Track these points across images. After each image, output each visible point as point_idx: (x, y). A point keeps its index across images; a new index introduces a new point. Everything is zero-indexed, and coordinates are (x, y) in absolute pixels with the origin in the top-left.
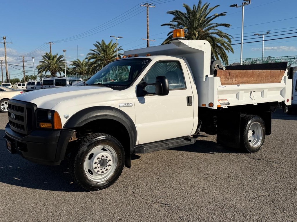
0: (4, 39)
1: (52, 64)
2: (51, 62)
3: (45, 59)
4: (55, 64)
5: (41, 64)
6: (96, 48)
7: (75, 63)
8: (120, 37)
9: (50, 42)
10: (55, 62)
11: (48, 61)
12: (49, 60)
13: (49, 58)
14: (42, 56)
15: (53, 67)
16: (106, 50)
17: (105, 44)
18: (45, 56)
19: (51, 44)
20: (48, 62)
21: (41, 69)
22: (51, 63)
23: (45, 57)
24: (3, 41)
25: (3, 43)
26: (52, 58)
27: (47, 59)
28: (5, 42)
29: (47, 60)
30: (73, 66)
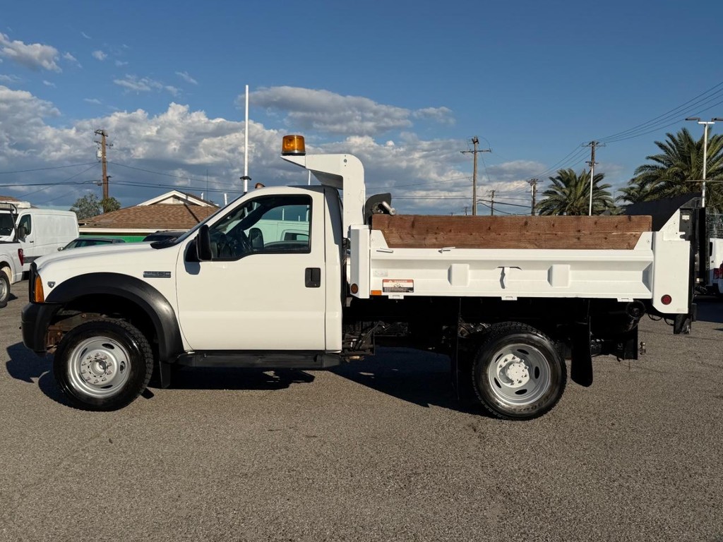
0: (474, 143)
1: (572, 197)
2: (571, 192)
3: (557, 185)
4: (579, 198)
5: (547, 198)
6: (662, 152)
7: (629, 194)
8: (716, 119)
9: (593, 143)
10: (579, 192)
11: (563, 190)
12: (567, 187)
13: (567, 183)
14: (551, 179)
15: (575, 205)
16: (690, 157)
17: (690, 140)
18: (559, 178)
19: (596, 148)
20: (564, 193)
21: (548, 209)
22: (570, 195)
23: (558, 181)
24: (472, 147)
25: (472, 152)
26: (573, 183)
27: (563, 186)
28: (477, 149)
29: (562, 188)
30: (625, 201)
